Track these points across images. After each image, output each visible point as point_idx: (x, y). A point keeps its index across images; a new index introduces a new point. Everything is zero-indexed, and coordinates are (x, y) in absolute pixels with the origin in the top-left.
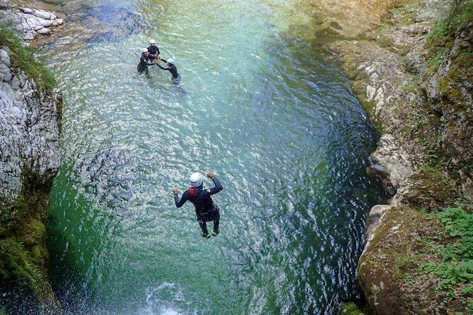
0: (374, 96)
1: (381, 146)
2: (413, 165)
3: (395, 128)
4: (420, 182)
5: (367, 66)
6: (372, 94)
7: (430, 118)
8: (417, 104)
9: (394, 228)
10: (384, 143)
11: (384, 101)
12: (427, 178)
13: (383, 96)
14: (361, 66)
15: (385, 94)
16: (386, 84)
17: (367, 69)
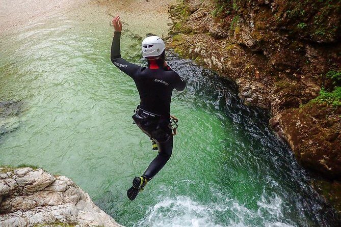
0: (212, 63)
1: (242, 87)
2: (267, 87)
3: (240, 73)
4: (281, 92)
5: (194, 49)
6: (210, 62)
7: (255, 57)
8: (242, 54)
9: (298, 124)
10: (241, 85)
11: (221, 62)
12: (283, 88)
13: (217, 60)
14: (190, 51)
15: (218, 58)
16: (213, 53)
17: (195, 50)
